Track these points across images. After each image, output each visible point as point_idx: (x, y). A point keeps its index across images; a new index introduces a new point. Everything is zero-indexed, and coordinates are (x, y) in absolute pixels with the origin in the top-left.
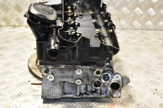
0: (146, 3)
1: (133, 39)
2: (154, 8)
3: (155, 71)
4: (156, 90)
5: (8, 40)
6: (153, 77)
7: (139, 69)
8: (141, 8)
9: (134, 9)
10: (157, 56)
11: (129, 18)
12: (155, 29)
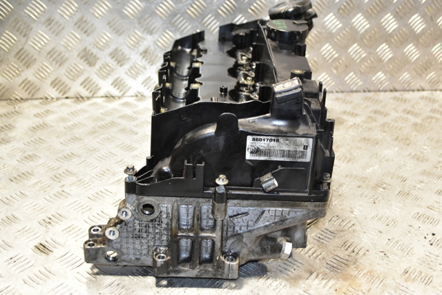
0: (373, 32)
1: (352, 115)
2: (389, 43)
3: (419, 191)
4: (433, 234)
5: (77, 136)
6: (419, 206)
7: (384, 189)
8: (362, 45)
9: (347, 47)
10: (413, 154)
11: (336, 68)
12: (392, 88)
